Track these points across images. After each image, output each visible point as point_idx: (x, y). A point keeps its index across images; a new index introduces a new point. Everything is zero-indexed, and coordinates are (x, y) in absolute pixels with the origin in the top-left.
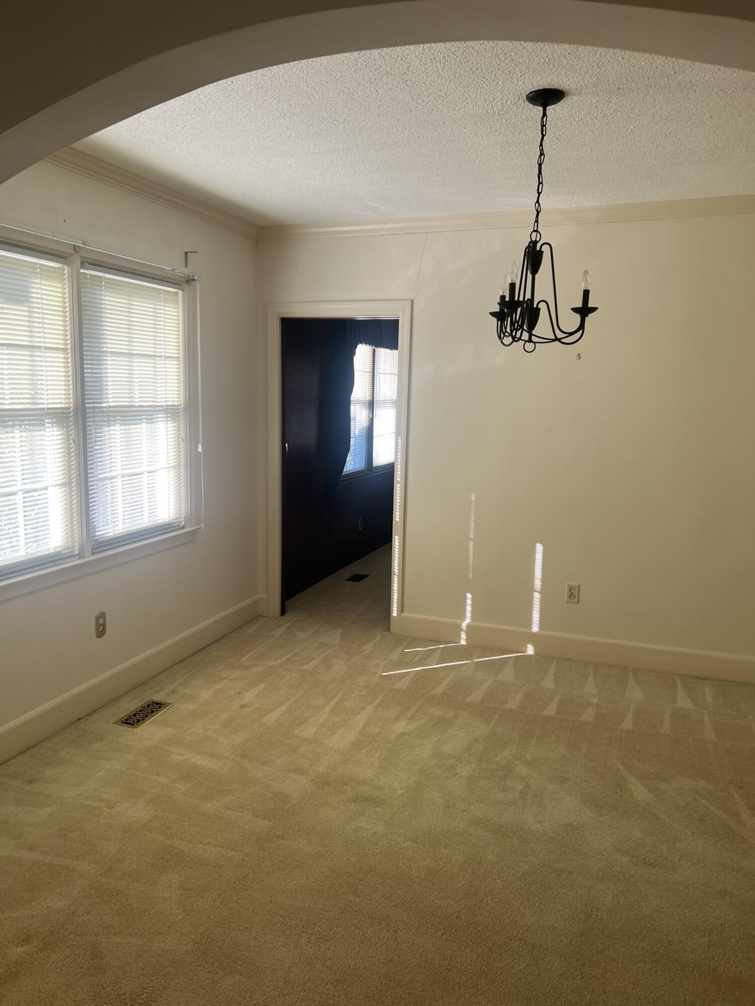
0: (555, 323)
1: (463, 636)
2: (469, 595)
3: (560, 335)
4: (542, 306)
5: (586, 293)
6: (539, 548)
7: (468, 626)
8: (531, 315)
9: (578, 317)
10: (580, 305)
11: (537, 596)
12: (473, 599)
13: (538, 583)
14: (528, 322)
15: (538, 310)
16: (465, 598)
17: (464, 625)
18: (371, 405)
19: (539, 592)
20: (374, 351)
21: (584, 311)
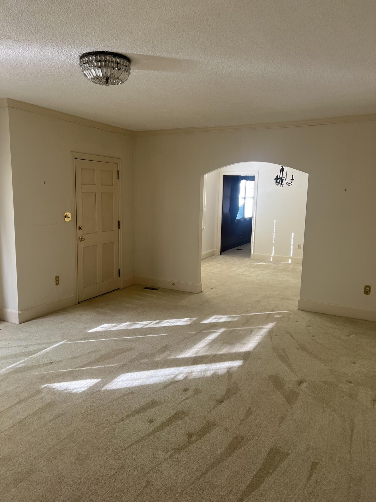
0: (286, 182)
1: (272, 258)
2: (273, 247)
3: (287, 184)
4: (284, 178)
5: (293, 176)
6: (293, 234)
7: (273, 256)
8: (282, 180)
9: (291, 180)
10: (291, 178)
11: (292, 247)
12: (274, 248)
13: (292, 243)
14: (281, 181)
15: (283, 179)
16: (272, 248)
17: (272, 255)
18: (245, 198)
19: (293, 246)
20: (246, 182)
21: (292, 179)
